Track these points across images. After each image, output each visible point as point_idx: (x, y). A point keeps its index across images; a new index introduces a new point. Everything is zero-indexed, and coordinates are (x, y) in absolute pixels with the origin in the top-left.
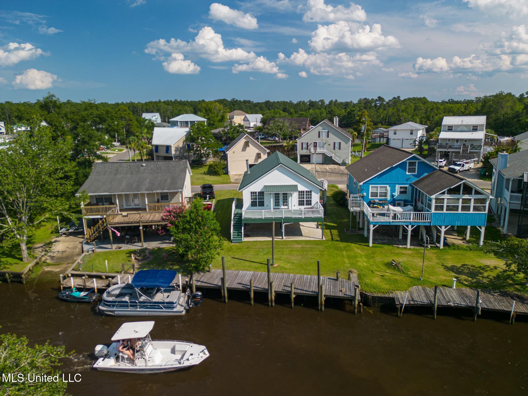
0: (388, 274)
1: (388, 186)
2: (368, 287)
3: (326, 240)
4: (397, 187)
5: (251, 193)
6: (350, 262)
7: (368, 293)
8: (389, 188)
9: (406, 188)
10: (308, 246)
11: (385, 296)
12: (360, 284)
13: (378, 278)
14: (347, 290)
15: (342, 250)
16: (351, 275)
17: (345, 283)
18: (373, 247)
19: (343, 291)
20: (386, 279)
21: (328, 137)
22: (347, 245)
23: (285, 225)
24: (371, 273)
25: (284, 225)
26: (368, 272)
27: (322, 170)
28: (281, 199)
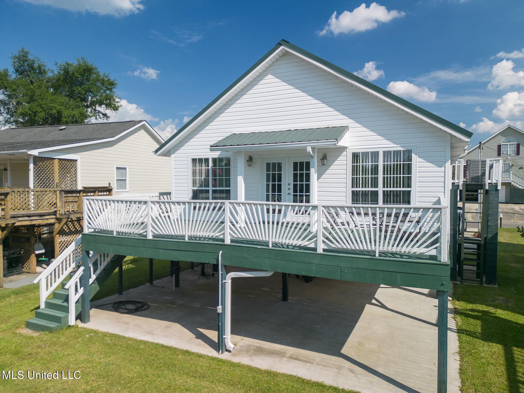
21: (518, 154)
23: (233, 280)
25: (228, 281)
27: (505, 210)
28: (287, 187)
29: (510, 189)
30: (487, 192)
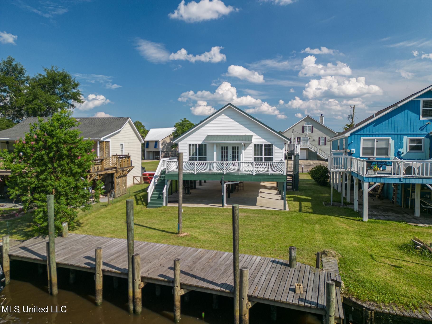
0: (411, 265)
1: (390, 138)
2: (364, 287)
3: (290, 212)
4: (406, 140)
5: (190, 145)
6: (324, 239)
7: (365, 302)
8: (392, 142)
9: (420, 141)
10: (256, 215)
11: (412, 315)
12: (344, 280)
13: (386, 271)
14: (310, 289)
15: (313, 222)
16: (325, 259)
17: (307, 274)
18: (368, 222)
19: (298, 291)
20: (407, 275)
21: (312, 132)
22: (324, 218)
23: (227, 185)
24: (370, 260)
25: (225, 185)
26: (362, 257)
27: (306, 164)
28: (230, 156)
29: (309, 152)
30: (295, 156)
